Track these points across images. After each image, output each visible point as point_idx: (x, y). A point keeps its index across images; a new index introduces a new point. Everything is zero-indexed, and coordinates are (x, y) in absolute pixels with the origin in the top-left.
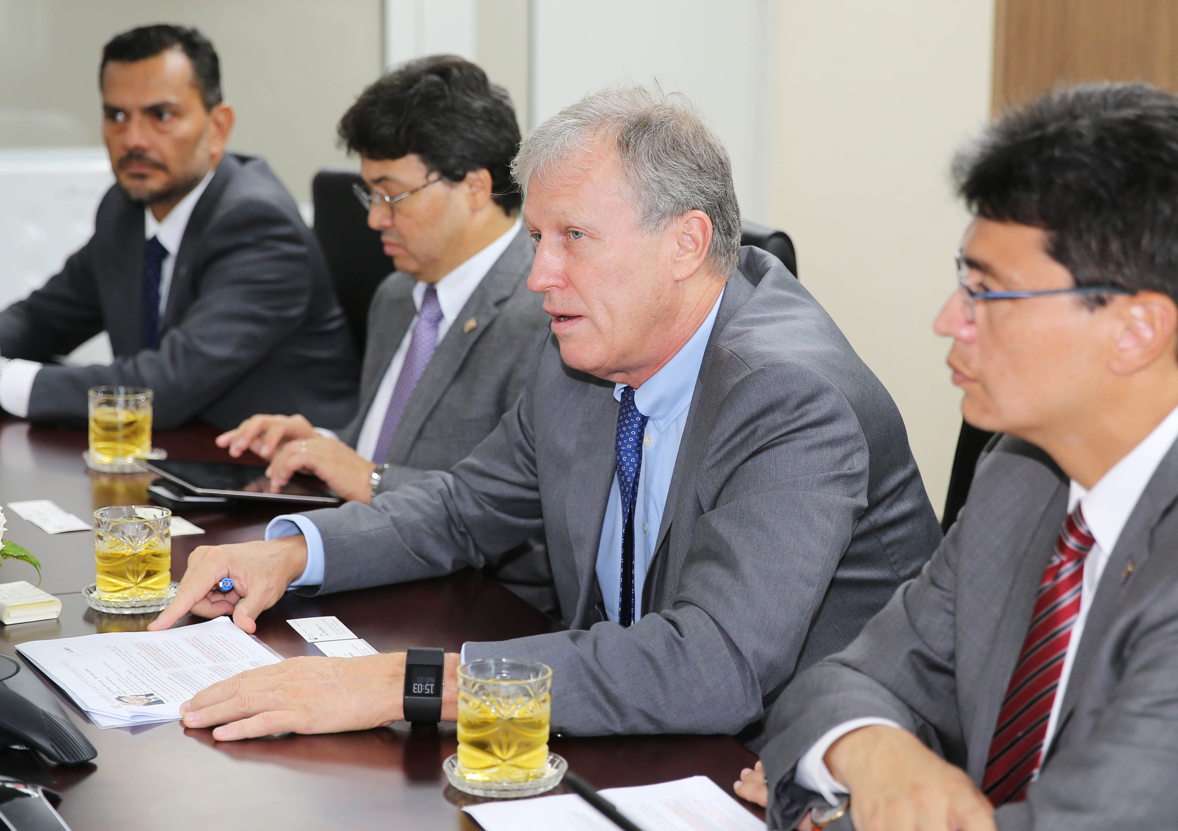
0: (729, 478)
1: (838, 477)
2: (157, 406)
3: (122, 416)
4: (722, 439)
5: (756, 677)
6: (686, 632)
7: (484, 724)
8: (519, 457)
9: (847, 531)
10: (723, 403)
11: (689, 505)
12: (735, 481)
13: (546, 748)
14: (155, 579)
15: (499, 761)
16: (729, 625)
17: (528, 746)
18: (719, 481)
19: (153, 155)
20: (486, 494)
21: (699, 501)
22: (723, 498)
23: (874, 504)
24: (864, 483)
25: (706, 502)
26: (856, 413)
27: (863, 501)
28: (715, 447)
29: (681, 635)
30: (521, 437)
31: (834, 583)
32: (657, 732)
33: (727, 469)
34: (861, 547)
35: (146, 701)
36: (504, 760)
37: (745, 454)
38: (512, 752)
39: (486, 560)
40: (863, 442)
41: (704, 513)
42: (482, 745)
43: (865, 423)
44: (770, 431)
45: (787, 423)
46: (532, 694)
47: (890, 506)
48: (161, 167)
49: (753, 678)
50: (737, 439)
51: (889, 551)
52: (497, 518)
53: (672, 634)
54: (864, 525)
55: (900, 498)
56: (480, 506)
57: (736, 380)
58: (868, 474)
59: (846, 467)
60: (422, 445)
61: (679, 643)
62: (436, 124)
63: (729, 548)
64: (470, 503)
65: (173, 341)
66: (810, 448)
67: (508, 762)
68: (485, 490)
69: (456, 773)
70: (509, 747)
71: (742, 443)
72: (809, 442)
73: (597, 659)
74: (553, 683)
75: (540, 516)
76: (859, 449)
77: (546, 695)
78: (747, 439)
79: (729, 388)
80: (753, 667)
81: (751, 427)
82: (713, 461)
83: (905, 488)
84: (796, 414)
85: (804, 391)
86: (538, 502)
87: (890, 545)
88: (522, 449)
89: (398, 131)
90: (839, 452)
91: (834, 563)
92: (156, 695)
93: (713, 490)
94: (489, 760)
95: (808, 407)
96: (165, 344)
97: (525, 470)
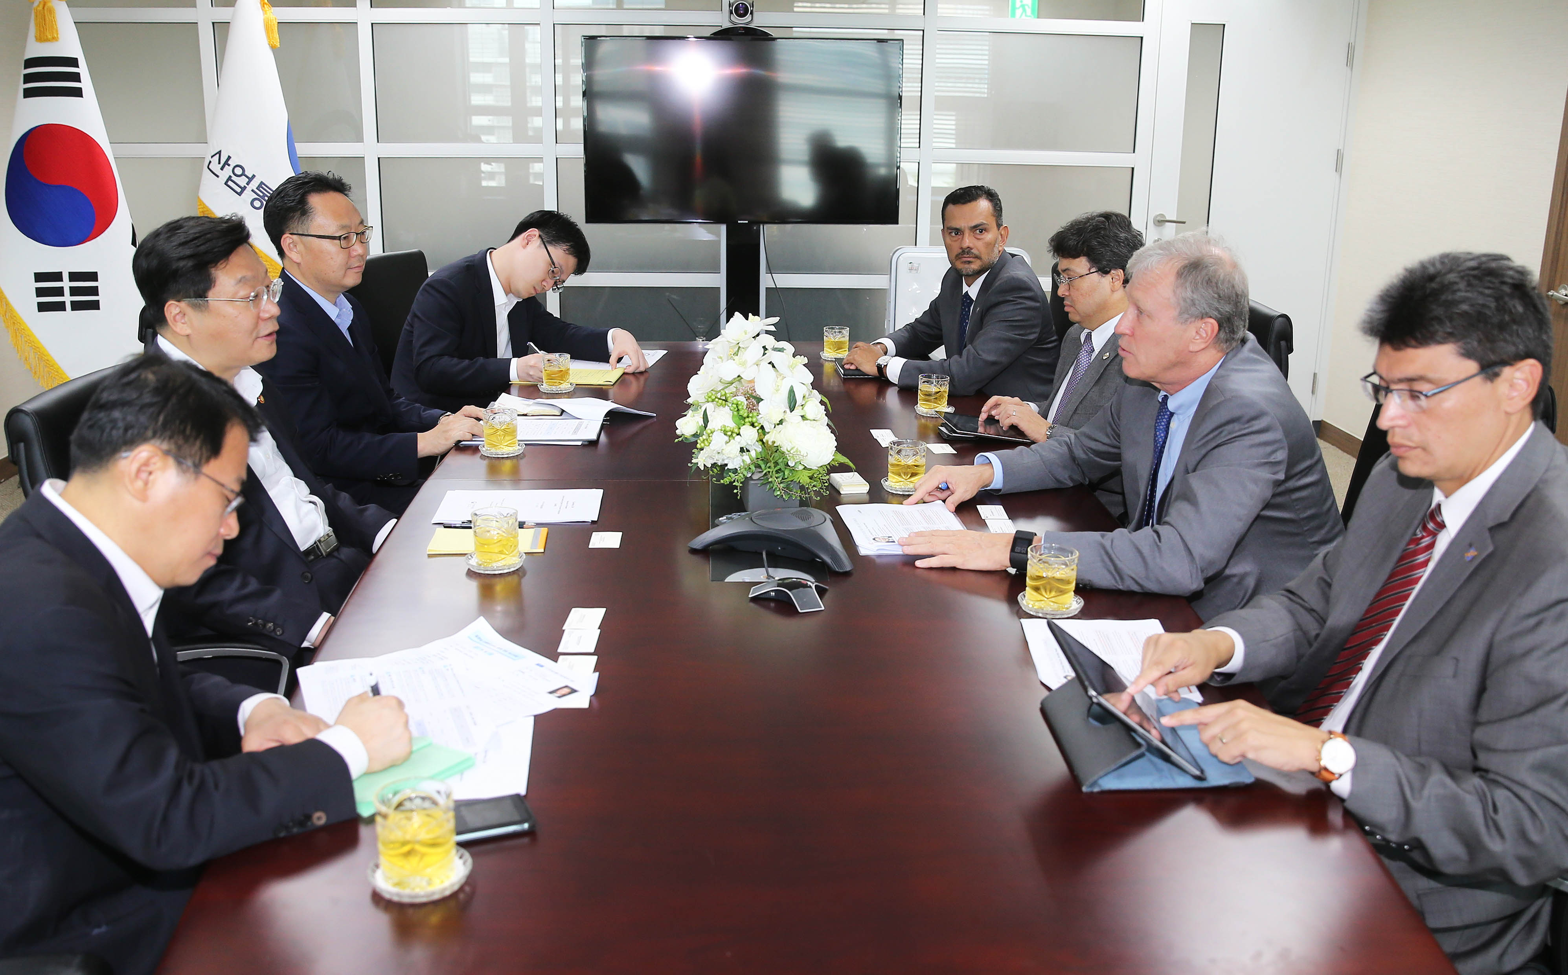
0: (1204, 456)
1: (1266, 463)
2: (952, 384)
3: (933, 389)
4: (1203, 435)
5: (1199, 568)
6: (1162, 540)
7: (1039, 578)
8: (1109, 429)
9: (1268, 493)
10: (1206, 414)
11: (1182, 468)
12: (1207, 458)
13: (1073, 593)
14: (916, 478)
15: (1046, 599)
16: (1187, 538)
17: (1062, 592)
18: (1198, 458)
19: (974, 251)
20: (1091, 449)
21: (1187, 467)
22: (1199, 467)
23: (1288, 478)
24: (1283, 467)
25: (1190, 468)
26: (1283, 427)
27: (1281, 476)
28: (1199, 438)
29: (1160, 541)
30: (1111, 419)
31: (1258, 517)
32: (1140, 591)
33: (1203, 452)
34: (1279, 500)
35: (887, 540)
36: (1047, 598)
37: (1213, 444)
38: (1053, 594)
39: (1090, 481)
40: (1285, 444)
41: (1189, 473)
42: (1037, 589)
43: (1287, 433)
44: (1230, 433)
45: (1240, 430)
46: (1068, 564)
47: (1300, 479)
48: (977, 257)
49: (1197, 567)
50: (1211, 436)
51: (1295, 503)
52: (1095, 460)
53: (1154, 540)
54: (1282, 488)
55: (1306, 475)
56: (1087, 454)
57: (1215, 402)
58: (1286, 462)
59: (1272, 457)
60: (1076, 417)
61: (1158, 546)
62: (1098, 242)
63: (1195, 496)
64: (1081, 452)
65: (969, 350)
66: (1252, 446)
67: (1050, 599)
68: (1090, 446)
69: (1024, 602)
70: (1050, 592)
71: (1214, 438)
72: (1252, 442)
73: (1112, 547)
74: (1078, 560)
75: (1120, 460)
76: (1282, 448)
77: (1074, 567)
78: (1217, 436)
79: (1211, 406)
80: (1198, 562)
81: (1220, 430)
82: (1196, 446)
83: (1310, 470)
84: (1246, 426)
85: (1252, 413)
86: (1120, 454)
87: (1297, 500)
88: (1111, 426)
89: (1078, 243)
90: (1269, 449)
91: (1260, 506)
92: (893, 538)
93: (1195, 463)
94: (1040, 597)
95: (1254, 422)
96: (965, 352)
97: (1111, 437)
